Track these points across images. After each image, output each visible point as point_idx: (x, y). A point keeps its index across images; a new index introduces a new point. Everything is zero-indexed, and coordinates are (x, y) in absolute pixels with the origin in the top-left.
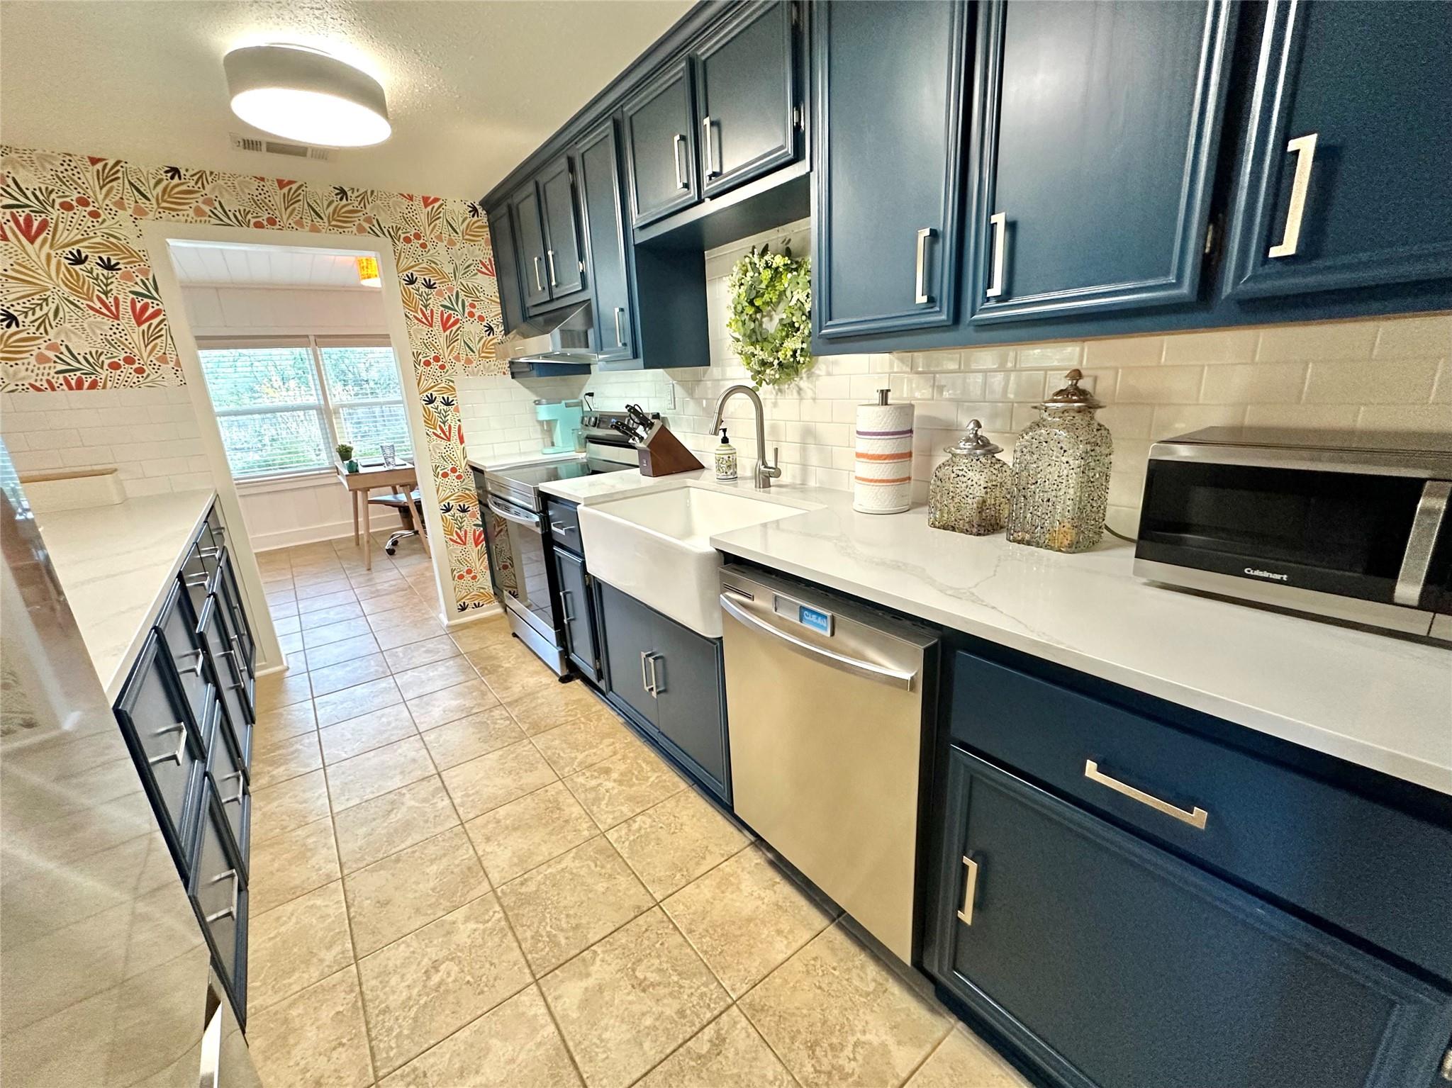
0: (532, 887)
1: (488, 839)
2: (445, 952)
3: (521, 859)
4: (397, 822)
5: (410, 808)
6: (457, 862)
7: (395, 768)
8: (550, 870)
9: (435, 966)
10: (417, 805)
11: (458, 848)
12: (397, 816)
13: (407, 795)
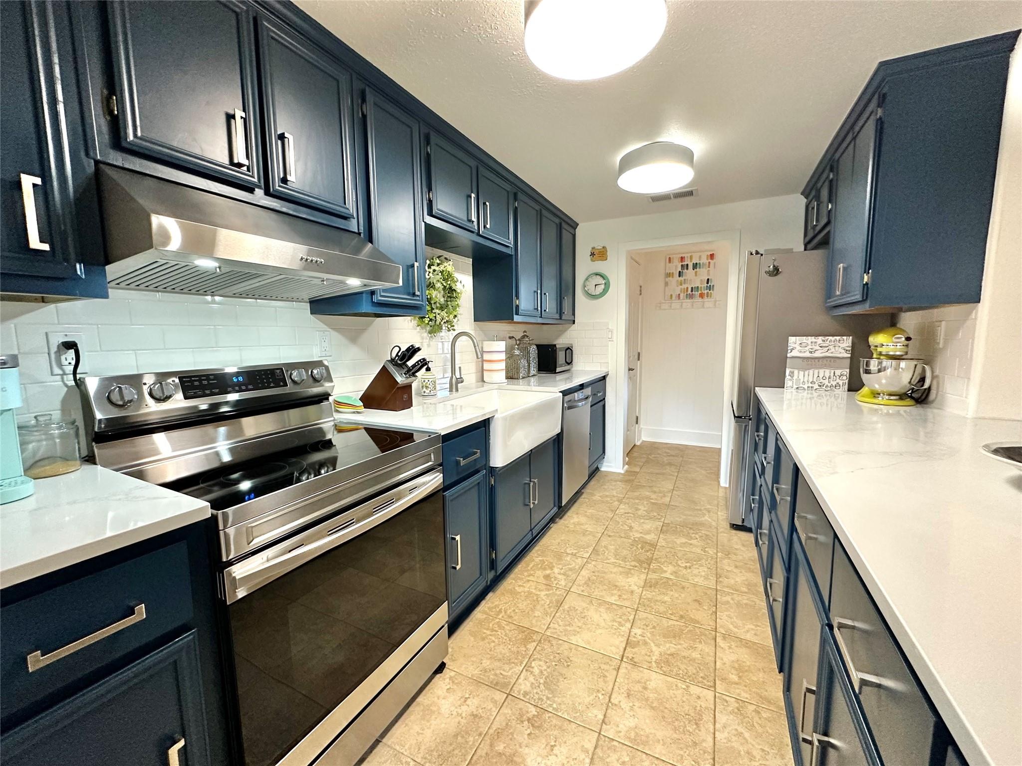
0: (633, 563)
1: (632, 592)
2: (680, 568)
3: (628, 573)
4: (672, 643)
5: (658, 646)
6: (654, 593)
8: (621, 563)
9: (686, 567)
10: (652, 645)
11: (649, 600)
13: (654, 658)
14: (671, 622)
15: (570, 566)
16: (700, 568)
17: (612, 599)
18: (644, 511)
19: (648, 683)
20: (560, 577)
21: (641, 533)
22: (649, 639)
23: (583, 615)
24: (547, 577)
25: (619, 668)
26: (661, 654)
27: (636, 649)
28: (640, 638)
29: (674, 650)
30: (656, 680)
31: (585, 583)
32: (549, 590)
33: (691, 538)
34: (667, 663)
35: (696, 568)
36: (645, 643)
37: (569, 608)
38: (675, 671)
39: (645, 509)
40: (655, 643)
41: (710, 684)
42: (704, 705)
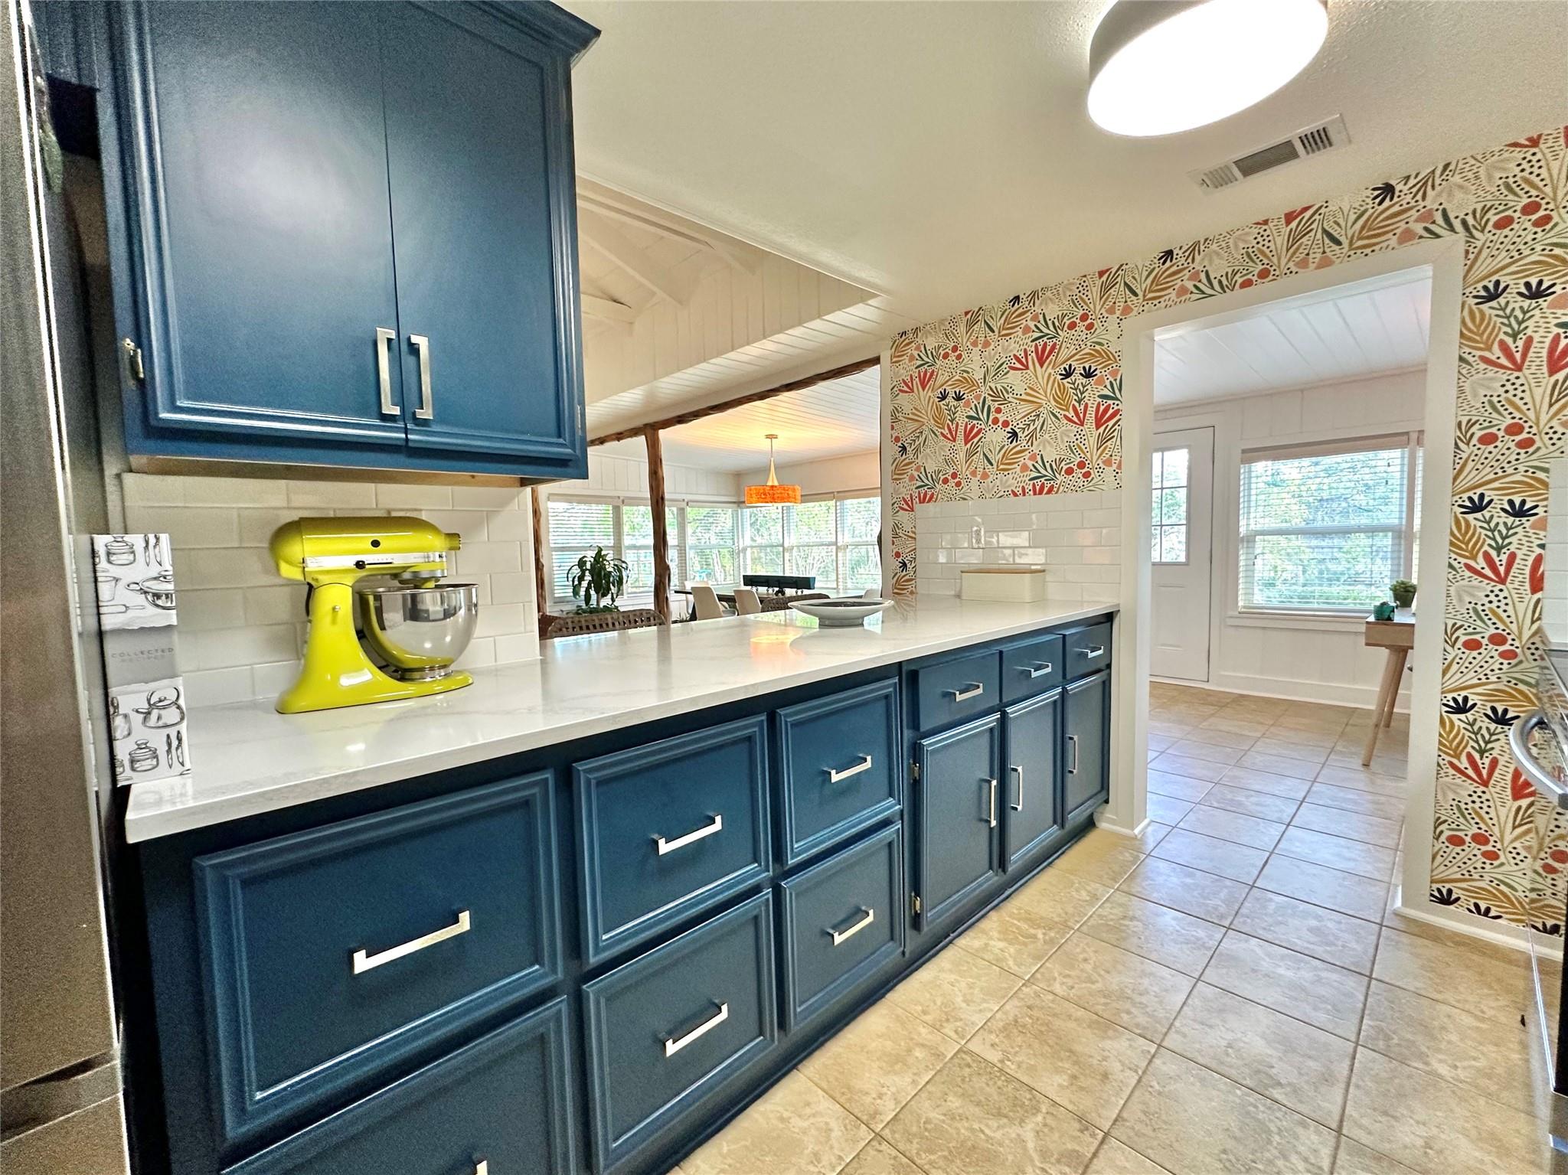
4: (989, 1138)
7: (1076, 1063)
10: (1031, 1145)
12: (997, 1131)
13: (1039, 1118)
19: (1065, 1084)
22: (1032, 1160)
25: (1116, 1120)
26: (1022, 1121)
27: (1069, 1146)
29: (990, 1123)
30: (1052, 1084)
34: (1016, 1103)
36: (1044, 1154)
38: (1011, 1087)
40: (1025, 1149)
41: (964, 1056)
42: (993, 1037)
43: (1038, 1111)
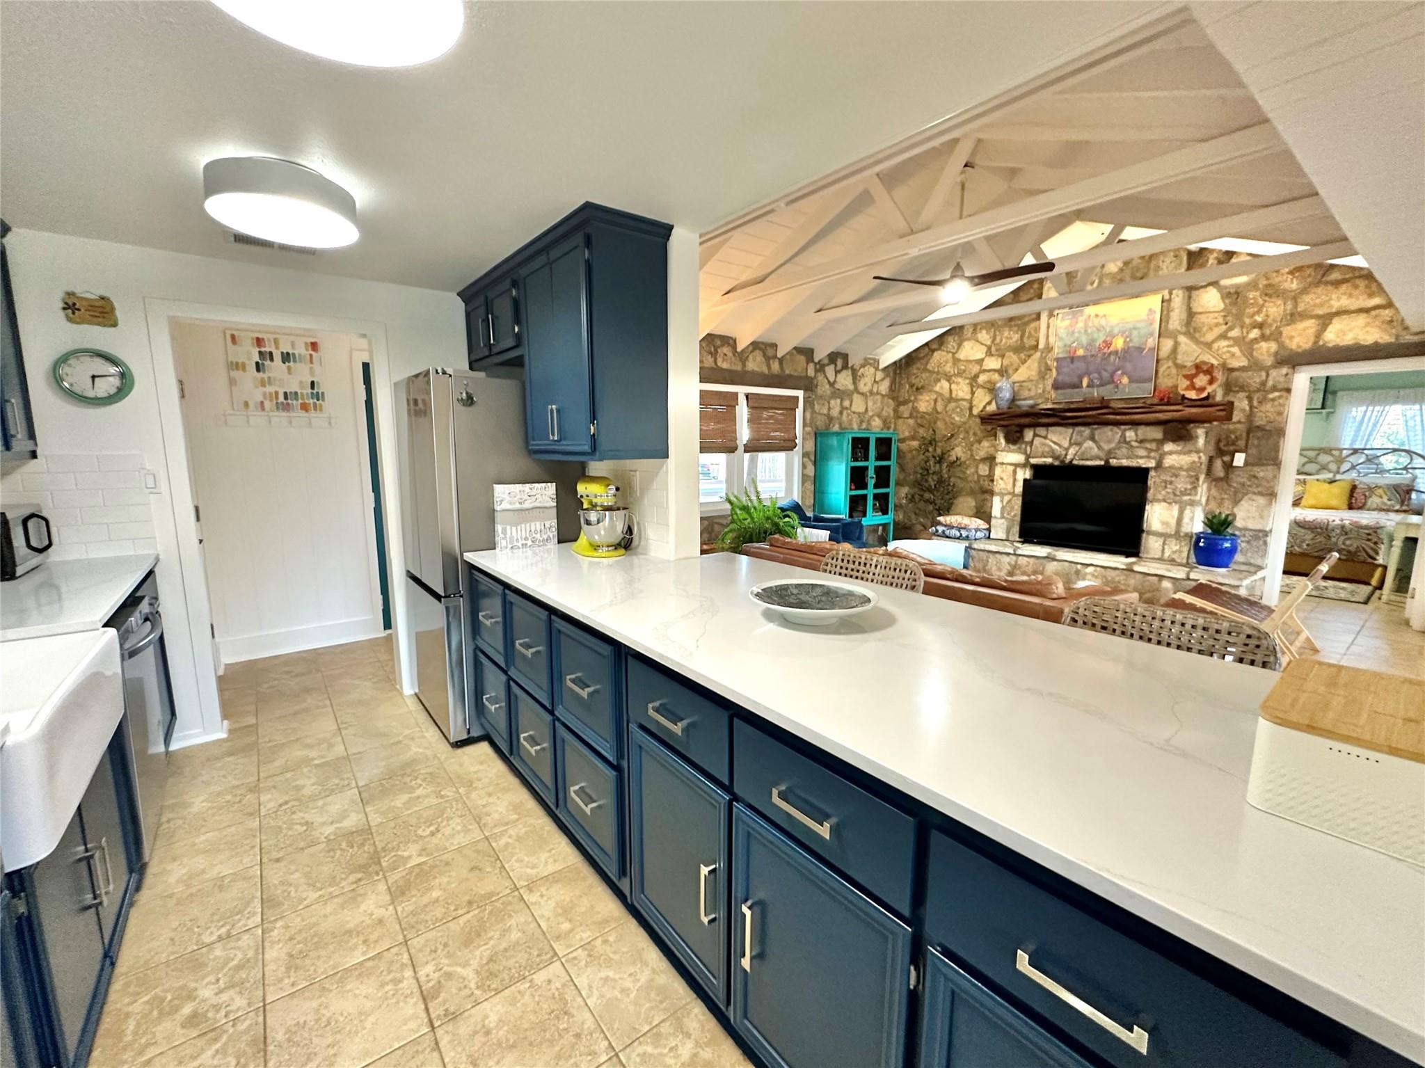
0: (352, 878)
1: (381, 921)
2: (427, 840)
3: (353, 899)
4: (479, 946)
5: (465, 965)
6: (414, 899)
8: (332, 889)
9: (432, 834)
10: (459, 969)
11: (413, 913)
12: (481, 953)
13: (473, 985)
14: (462, 921)
15: (232, 964)
16: (451, 822)
17: (358, 957)
18: (313, 784)
19: (487, 1021)
20: (225, 997)
21: (332, 823)
22: (449, 966)
23: (324, 1021)
24: (194, 1019)
25: (437, 1043)
26: (477, 972)
27: (442, 995)
28: (437, 975)
29: (489, 952)
30: (493, 1011)
31: (288, 969)
32: (216, 1040)
33: (413, 789)
34: (492, 975)
35: (445, 827)
36: (449, 976)
37: (288, 1031)
38: (507, 977)
39: (314, 780)
40: (460, 965)
41: (549, 956)
42: (558, 985)
43: (478, 987)
